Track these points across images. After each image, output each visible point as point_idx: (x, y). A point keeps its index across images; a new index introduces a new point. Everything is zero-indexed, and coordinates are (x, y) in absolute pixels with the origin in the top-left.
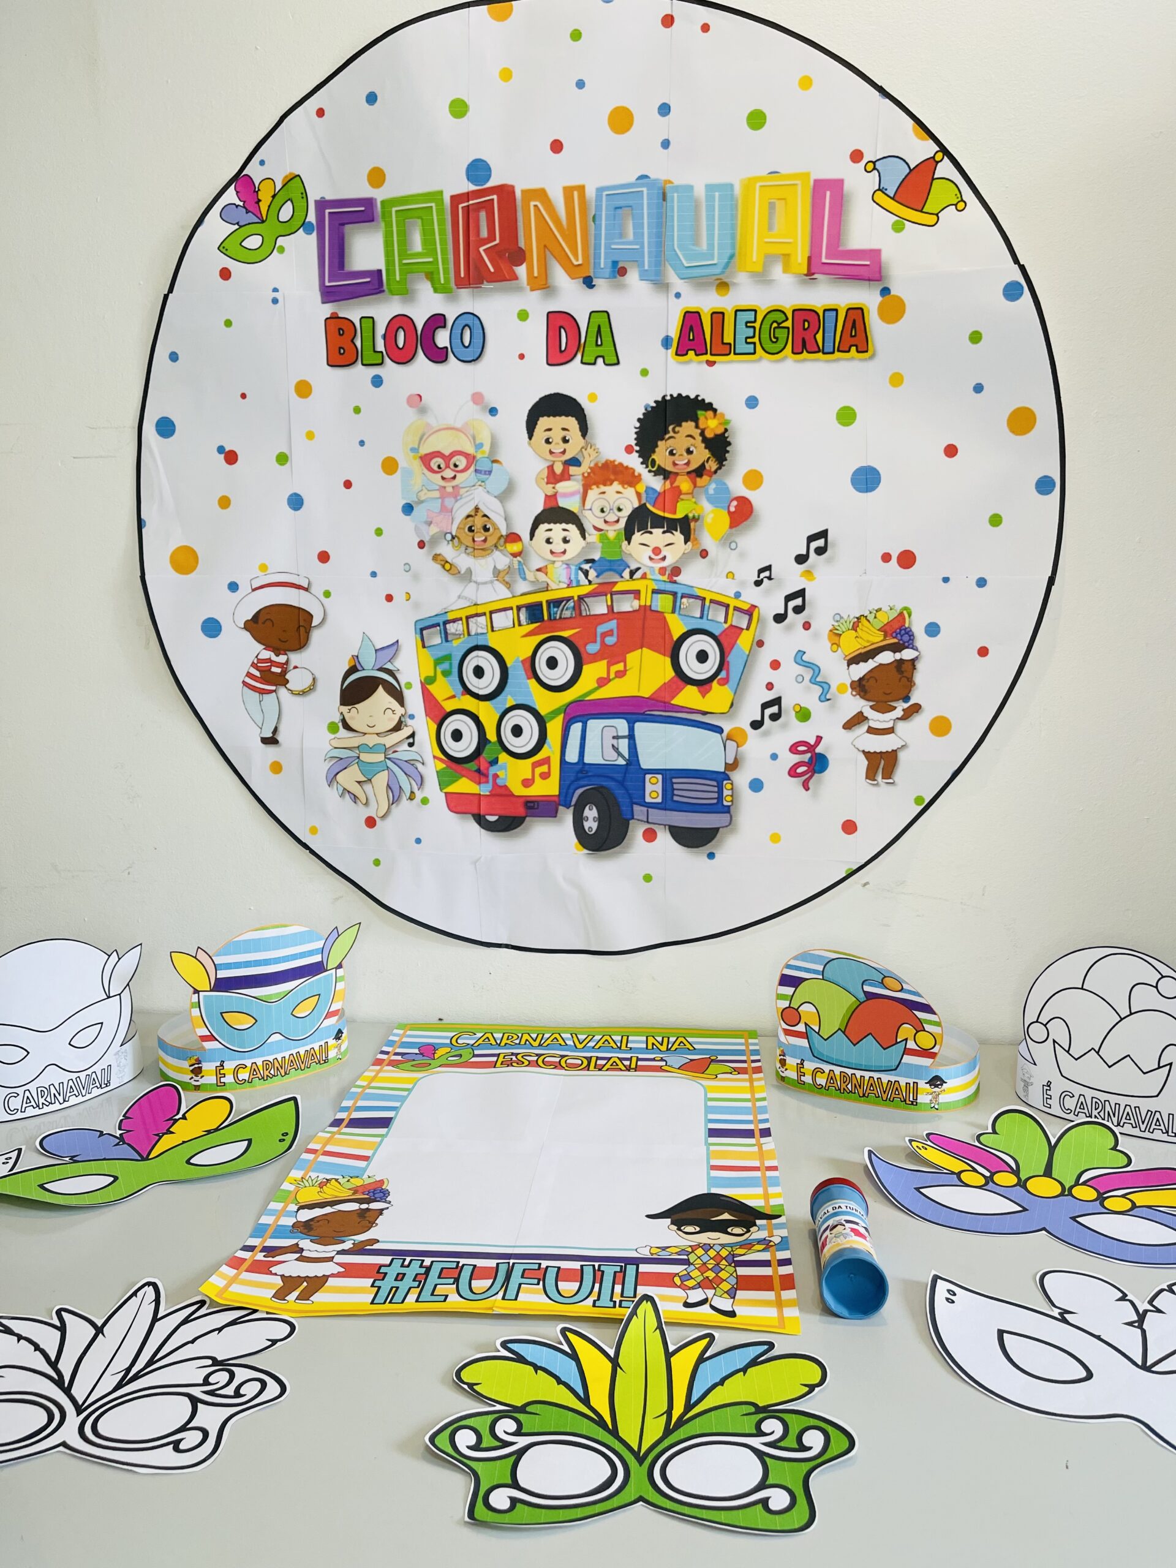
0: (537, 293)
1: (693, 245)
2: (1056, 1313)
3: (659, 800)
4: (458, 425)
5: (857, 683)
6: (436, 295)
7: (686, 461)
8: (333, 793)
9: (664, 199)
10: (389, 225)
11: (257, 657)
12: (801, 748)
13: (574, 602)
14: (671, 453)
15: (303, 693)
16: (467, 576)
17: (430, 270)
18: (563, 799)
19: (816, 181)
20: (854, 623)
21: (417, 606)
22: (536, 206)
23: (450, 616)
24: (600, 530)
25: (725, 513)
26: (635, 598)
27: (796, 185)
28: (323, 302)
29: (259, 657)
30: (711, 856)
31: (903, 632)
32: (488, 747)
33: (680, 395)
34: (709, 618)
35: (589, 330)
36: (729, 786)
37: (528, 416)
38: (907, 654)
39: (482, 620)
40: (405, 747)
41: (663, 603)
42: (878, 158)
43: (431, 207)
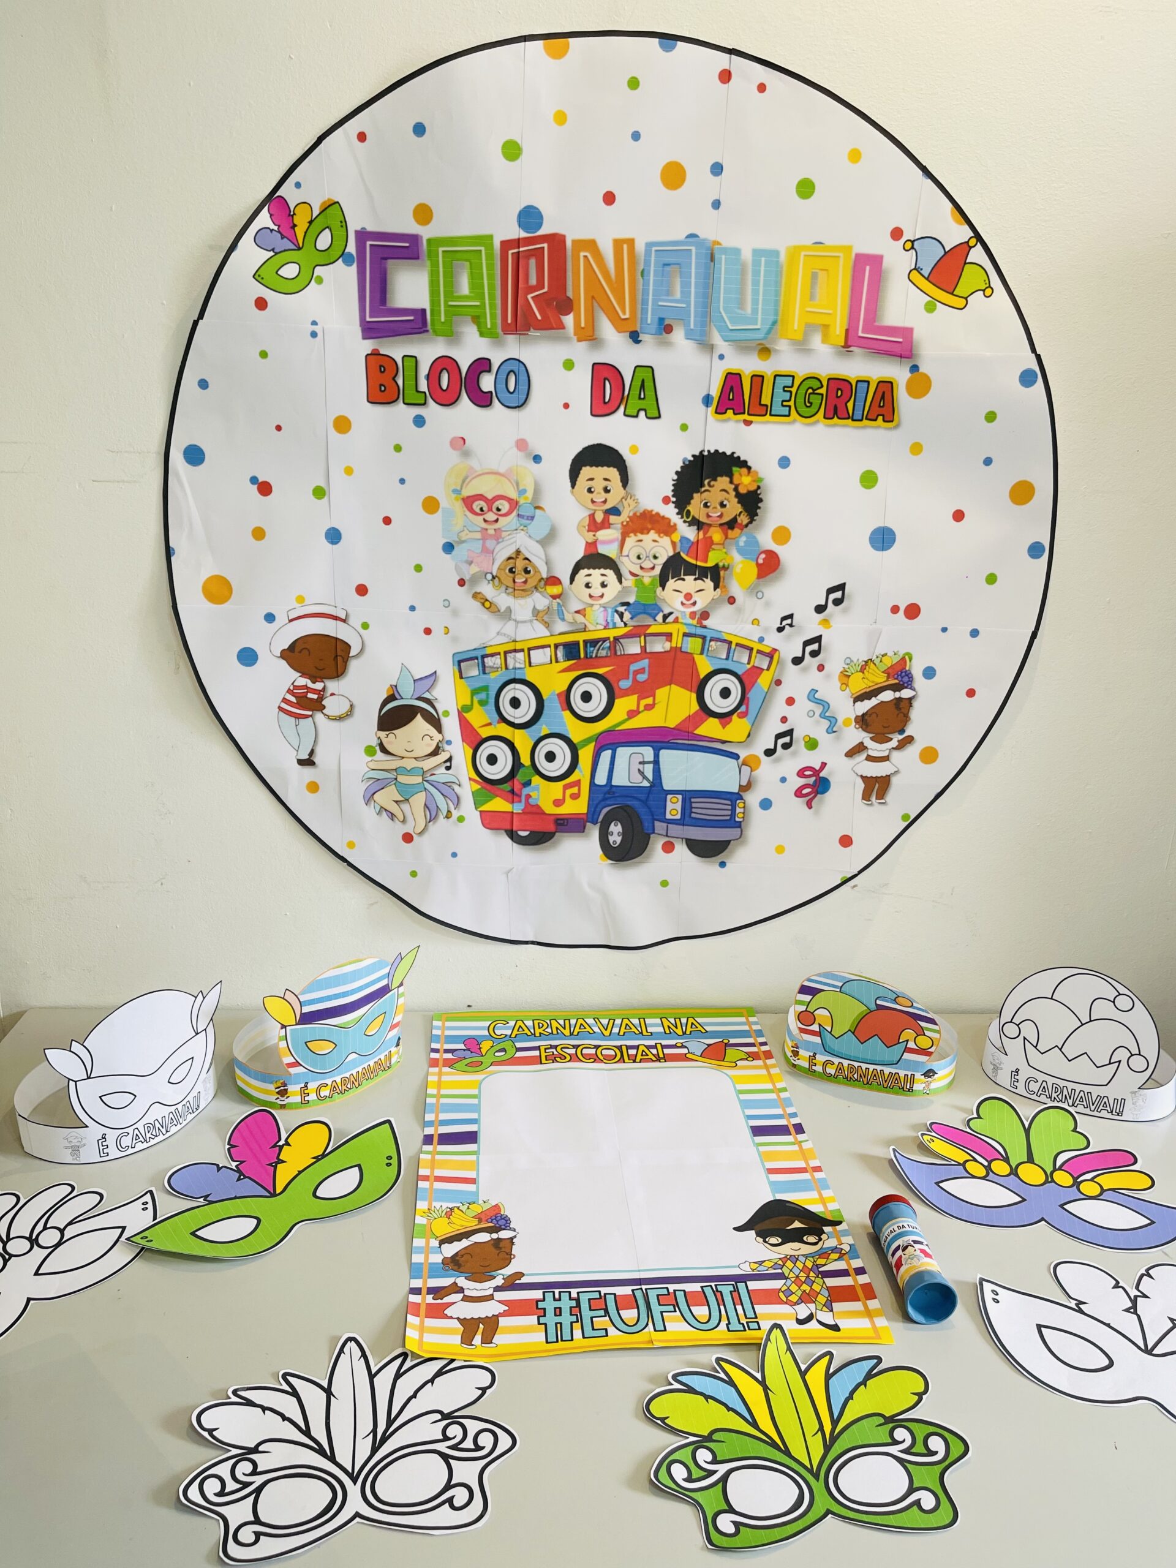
0: (583, 343)
1: (739, 308)
2: (1073, 1304)
3: (678, 817)
4: (502, 470)
5: (860, 718)
6: (483, 339)
7: (719, 514)
8: (370, 812)
9: (712, 259)
10: (435, 265)
11: (293, 684)
12: (808, 773)
13: (610, 642)
14: (706, 505)
15: (340, 718)
16: (507, 615)
17: (477, 314)
18: (591, 816)
19: (858, 256)
20: (862, 666)
21: (455, 640)
22: (585, 257)
23: (489, 651)
24: (637, 575)
25: (754, 564)
26: (667, 640)
27: (839, 257)
28: (364, 338)
29: (295, 684)
30: (723, 864)
31: (904, 674)
32: (521, 770)
33: (717, 451)
34: (734, 659)
35: (633, 383)
36: (741, 805)
37: (571, 465)
38: (906, 693)
39: (520, 656)
40: (443, 770)
41: (693, 645)
42: (917, 238)
43: (481, 251)
